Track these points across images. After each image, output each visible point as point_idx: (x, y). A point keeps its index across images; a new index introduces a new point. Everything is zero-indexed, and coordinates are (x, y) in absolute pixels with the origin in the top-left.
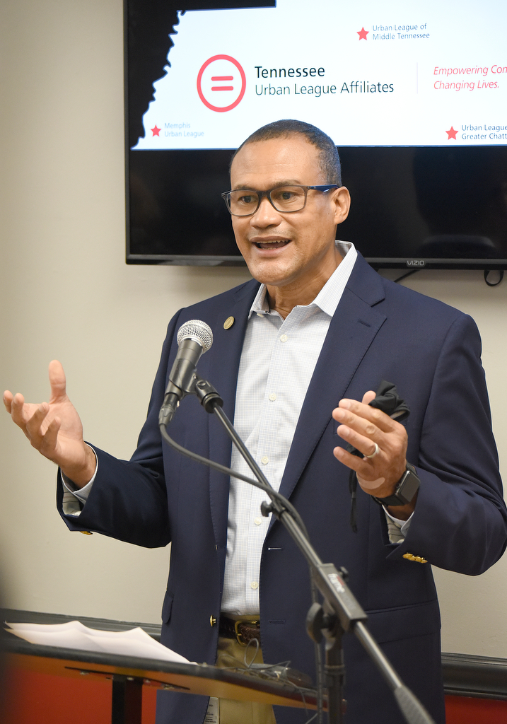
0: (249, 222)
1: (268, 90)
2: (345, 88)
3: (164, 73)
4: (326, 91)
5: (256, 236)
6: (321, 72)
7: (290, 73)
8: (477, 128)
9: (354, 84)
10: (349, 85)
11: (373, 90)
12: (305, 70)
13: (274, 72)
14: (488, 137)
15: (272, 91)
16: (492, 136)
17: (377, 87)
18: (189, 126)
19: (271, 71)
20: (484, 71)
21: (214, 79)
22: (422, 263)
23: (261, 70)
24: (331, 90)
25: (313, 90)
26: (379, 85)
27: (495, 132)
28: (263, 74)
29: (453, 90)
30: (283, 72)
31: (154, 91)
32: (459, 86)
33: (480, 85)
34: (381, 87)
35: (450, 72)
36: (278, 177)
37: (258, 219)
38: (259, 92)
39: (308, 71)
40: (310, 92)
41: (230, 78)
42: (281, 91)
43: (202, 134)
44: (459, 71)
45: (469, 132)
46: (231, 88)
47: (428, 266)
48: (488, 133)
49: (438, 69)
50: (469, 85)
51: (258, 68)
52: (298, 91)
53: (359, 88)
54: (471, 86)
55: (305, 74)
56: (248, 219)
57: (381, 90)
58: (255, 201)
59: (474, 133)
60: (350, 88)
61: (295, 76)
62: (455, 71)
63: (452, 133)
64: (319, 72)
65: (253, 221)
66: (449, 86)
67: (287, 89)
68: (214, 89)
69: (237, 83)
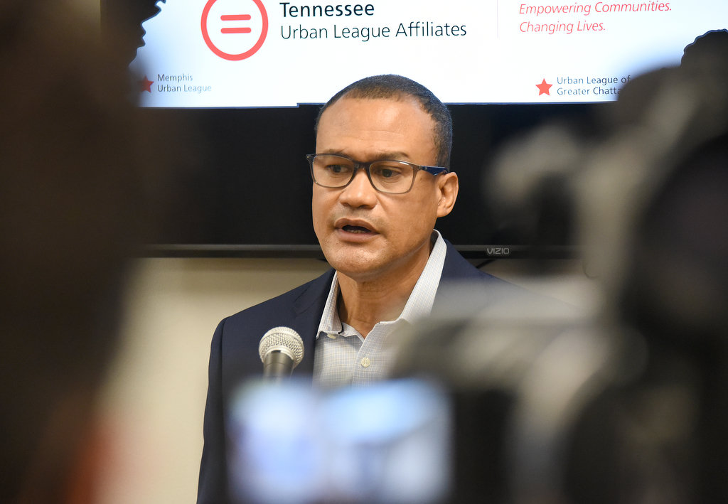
0: (337, 199)
1: (298, 33)
2: (401, 30)
3: (157, 10)
4: (376, 34)
5: (344, 217)
6: (369, 9)
7: (327, 11)
8: (577, 81)
9: (414, 25)
10: (406, 26)
11: (439, 33)
12: (348, 8)
13: (305, 10)
14: (591, 92)
15: (304, 34)
16: (597, 91)
17: (444, 29)
18: (190, 78)
19: (302, 8)
20: (586, 10)
21: (224, 18)
22: (506, 251)
23: (288, 7)
24: (383, 32)
25: (358, 33)
26: (447, 26)
27: (601, 85)
28: (290, 12)
29: (545, 33)
30: (318, 10)
31: (143, 32)
32: (553, 29)
33: (581, 27)
34: (449, 29)
35: (541, 10)
36: (381, 146)
37: (350, 196)
38: (286, 35)
39: (351, 9)
40: (355, 35)
41: (247, 17)
42: (316, 34)
43: (208, 88)
44: (553, 10)
45: (566, 86)
46: (247, 30)
47: (513, 256)
48: (591, 87)
49: (525, 7)
50: (566, 27)
51: (285, 4)
52: (339, 33)
53: (420, 30)
54: (569, 28)
55: (348, 13)
56: (338, 192)
57: (449, 32)
58: (347, 172)
59: (574, 87)
60: (408, 31)
61: (334, 15)
62: (548, 10)
63: (544, 88)
64: (366, 10)
65: (344, 197)
66: (539, 28)
67: (323, 32)
68: (225, 31)
69: (256, 24)
